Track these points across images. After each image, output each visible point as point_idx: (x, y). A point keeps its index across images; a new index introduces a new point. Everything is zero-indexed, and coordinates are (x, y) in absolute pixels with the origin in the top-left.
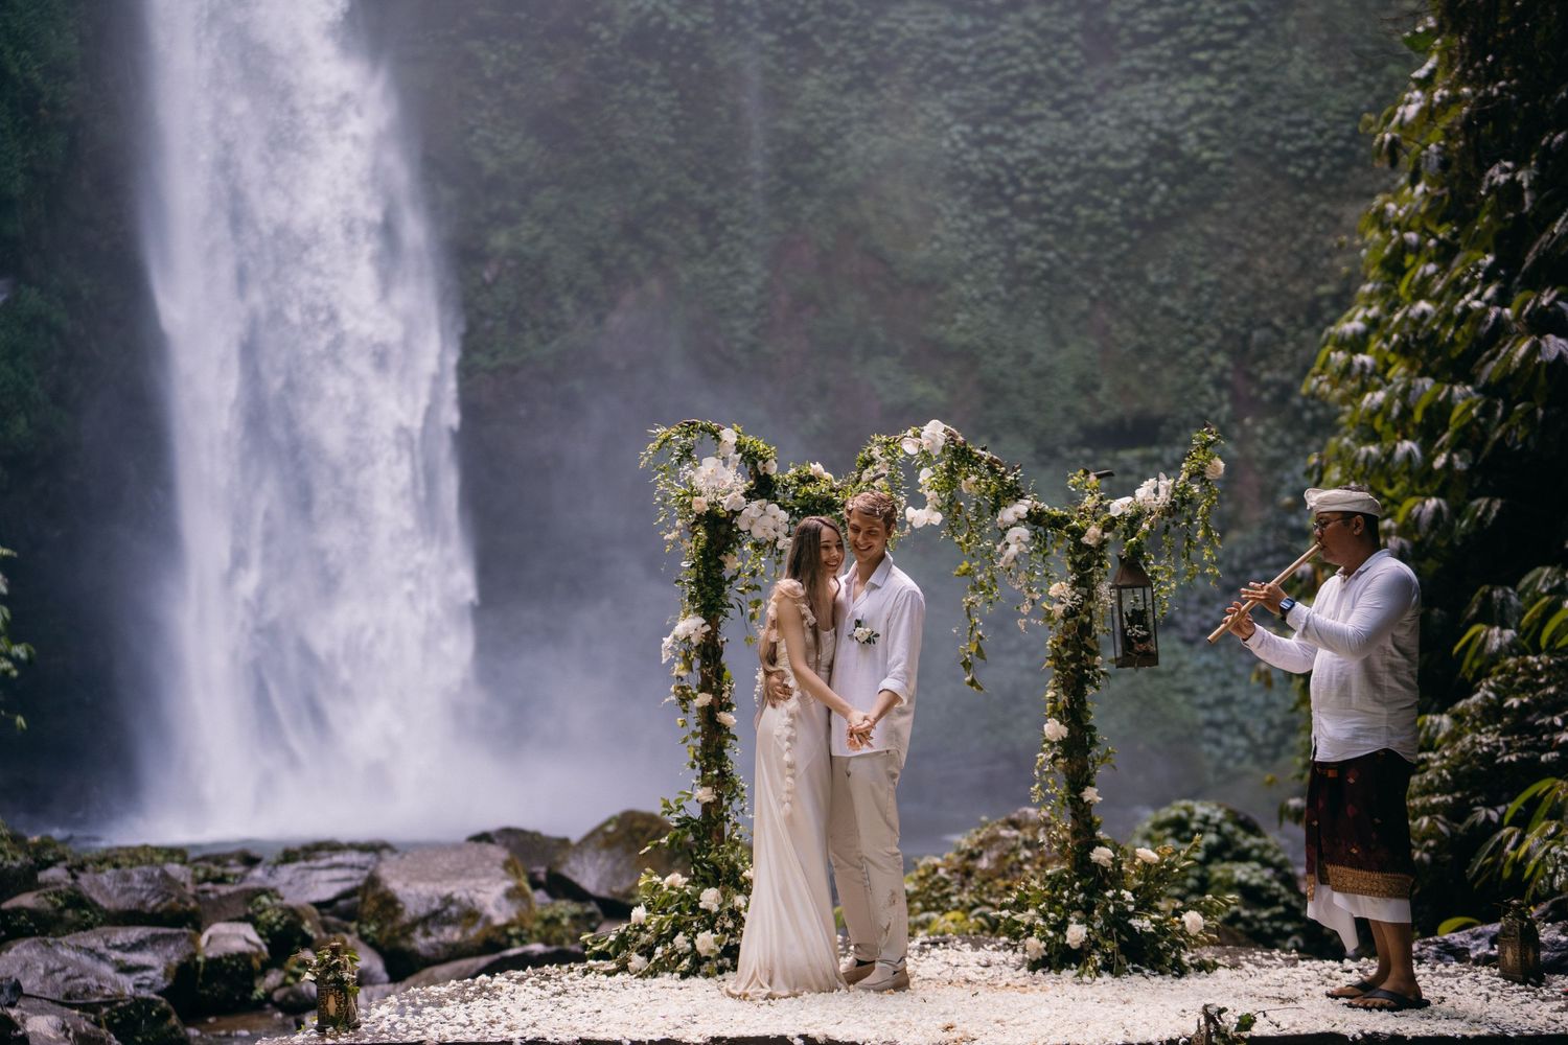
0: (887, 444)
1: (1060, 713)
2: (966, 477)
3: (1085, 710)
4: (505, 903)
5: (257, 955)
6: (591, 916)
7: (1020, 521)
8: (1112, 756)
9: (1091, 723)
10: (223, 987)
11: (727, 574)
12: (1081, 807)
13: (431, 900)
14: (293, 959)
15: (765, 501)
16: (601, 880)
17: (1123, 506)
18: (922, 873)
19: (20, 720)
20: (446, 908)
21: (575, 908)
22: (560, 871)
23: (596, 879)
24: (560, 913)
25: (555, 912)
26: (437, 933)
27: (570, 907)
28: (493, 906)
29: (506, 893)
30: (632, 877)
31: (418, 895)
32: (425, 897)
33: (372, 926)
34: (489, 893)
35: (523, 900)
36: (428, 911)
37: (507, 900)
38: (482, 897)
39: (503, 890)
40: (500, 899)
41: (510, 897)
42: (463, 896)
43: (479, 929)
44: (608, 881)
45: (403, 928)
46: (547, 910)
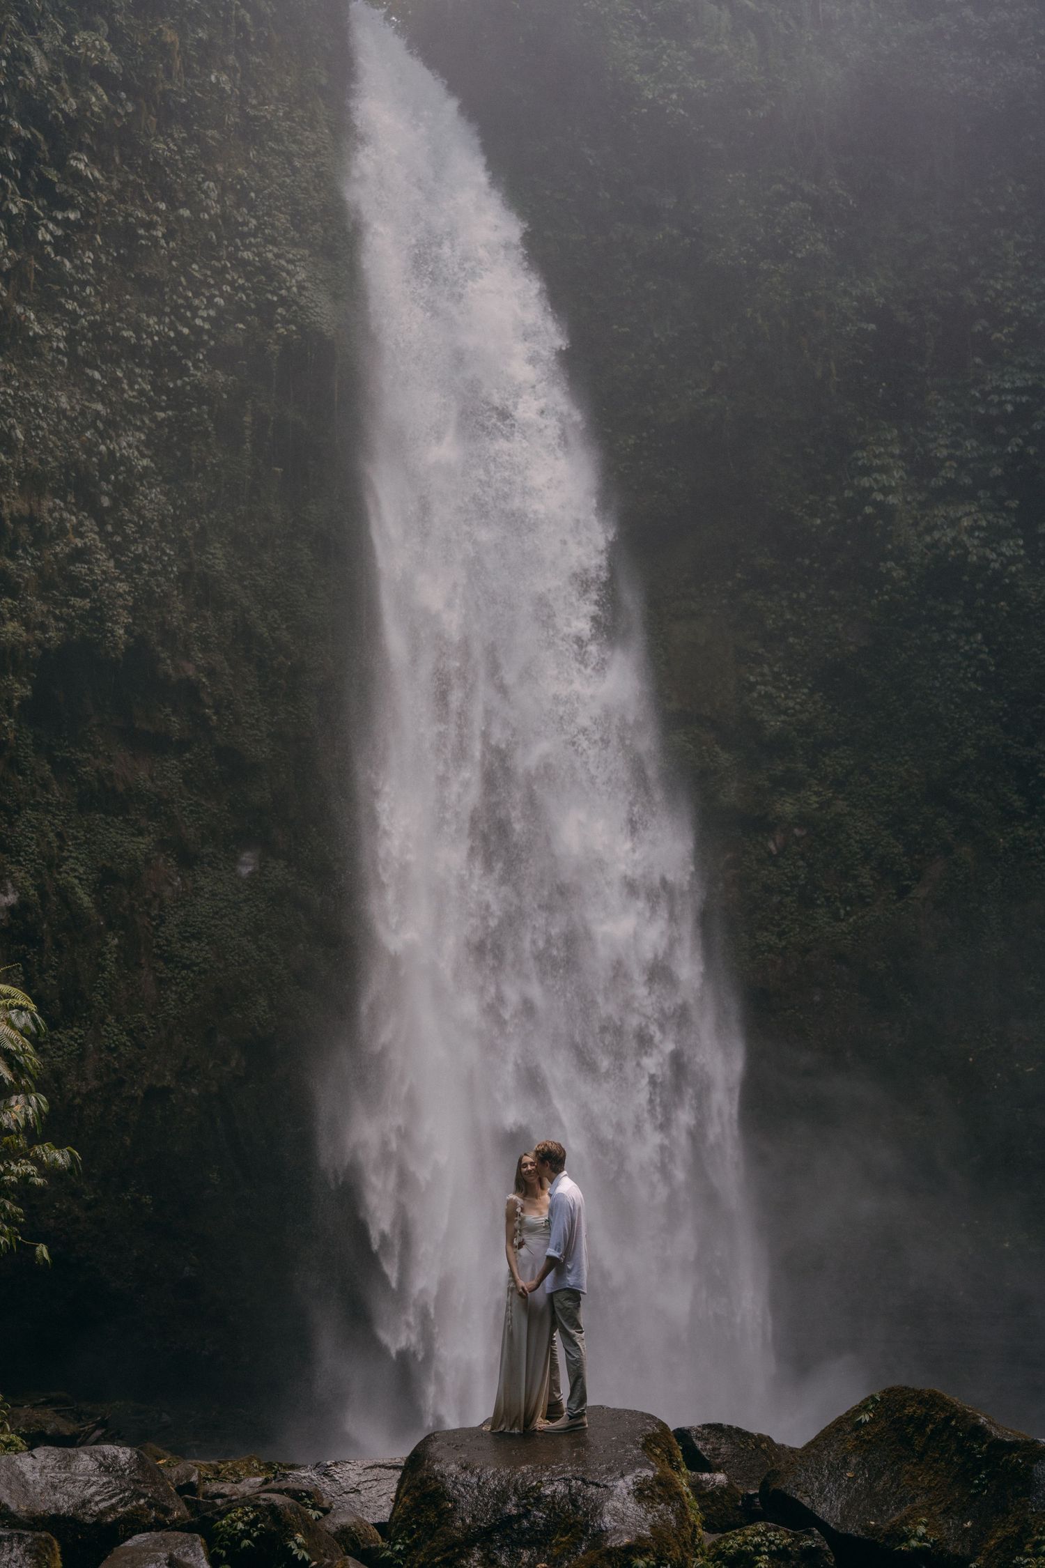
4: (632, 1508)
13: (502, 1496)
16: (848, 1505)
19: (43, 1250)
20: (526, 1514)
21: (781, 1537)
22: (783, 1487)
23: (841, 1503)
24: (754, 1546)
25: (746, 1543)
26: (506, 1560)
27: (772, 1534)
28: (609, 1512)
29: (638, 1489)
30: (901, 1502)
31: (481, 1484)
32: (495, 1489)
33: (400, 1543)
34: (605, 1486)
35: (669, 1504)
36: (495, 1516)
37: (639, 1502)
38: (592, 1494)
39: (634, 1483)
40: (625, 1499)
41: (644, 1497)
42: (558, 1490)
43: (578, 1556)
44: (861, 1508)
45: (452, 1547)
46: (733, 1538)
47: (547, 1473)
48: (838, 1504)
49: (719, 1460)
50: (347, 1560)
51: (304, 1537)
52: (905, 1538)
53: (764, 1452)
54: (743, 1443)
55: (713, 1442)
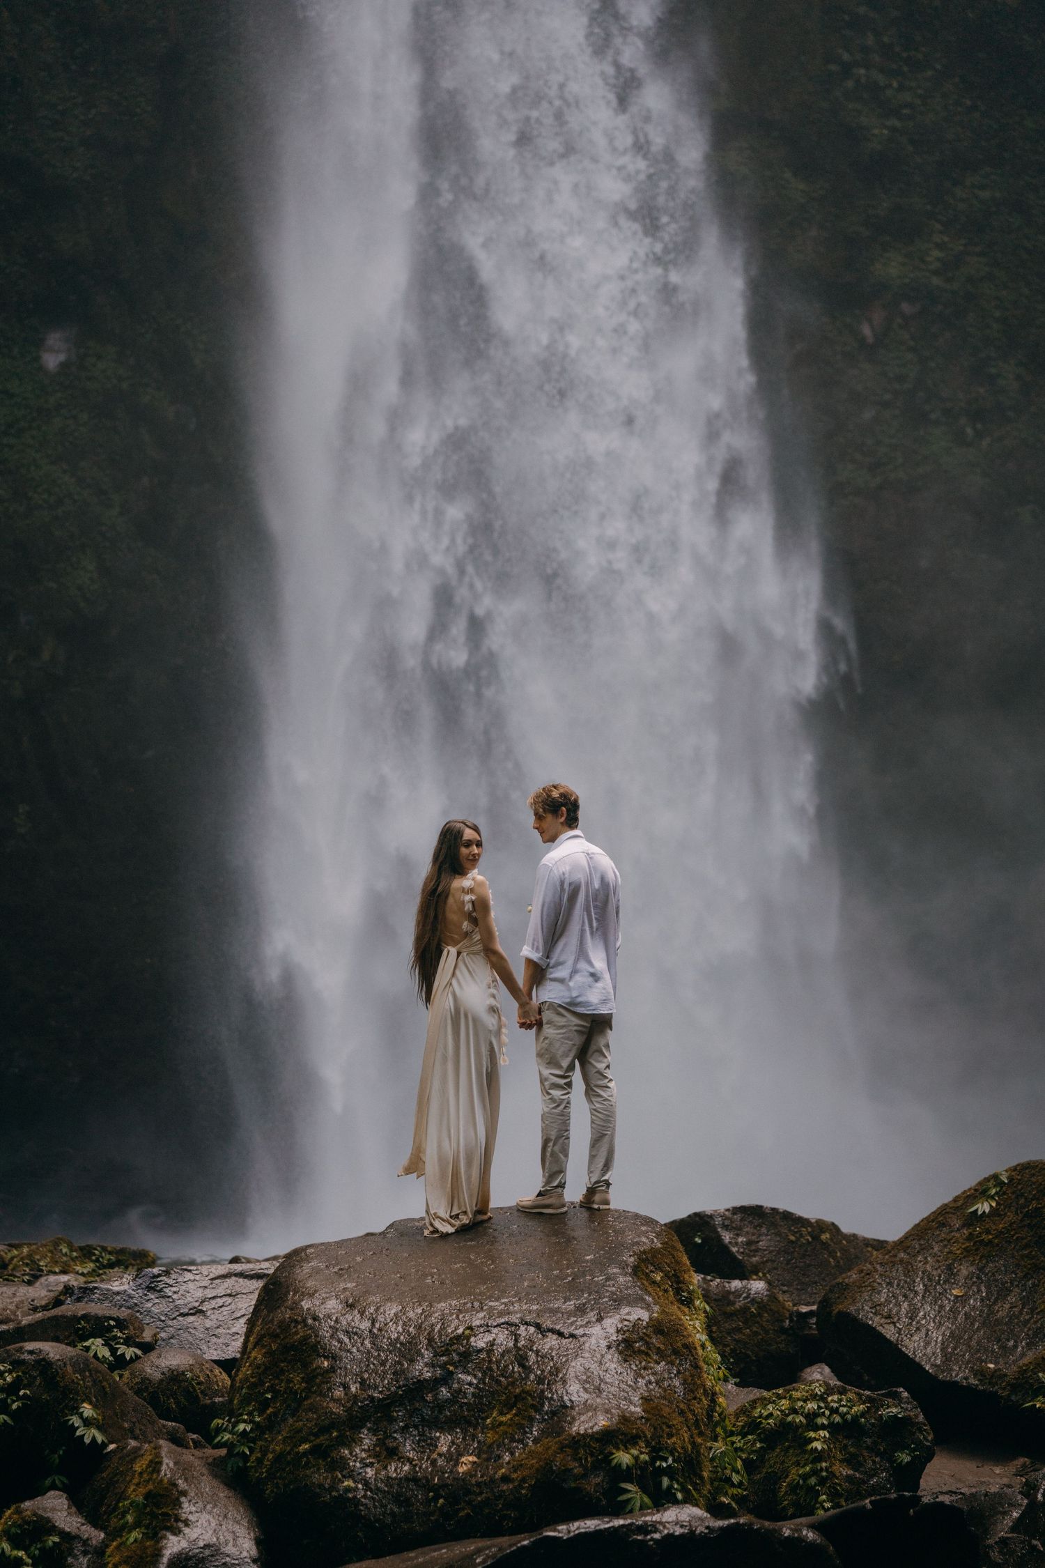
4: (613, 1369)
6: (897, 1430)
13: (408, 1351)
20: (446, 1379)
21: (851, 1404)
22: (852, 1309)
23: (943, 1334)
24: (807, 1416)
25: (794, 1411)
26: (414, 1449)
27: (835, 1397)
28: (577, 1377)
29: (624, 1341)
30: (1036, 1336)
31: (375, 1331)
32: (398, 1338)
33: (245, 1421)
34: (572, 1336)
35: (672, 1363)
36: (397, 1381)
37: (626, 1361)
38: (551, 1349)
39: (618, 1331)
40: (602, 1356)
41: (634, 1352)
42: (498, 1341)
43: (526, 1445)
44: (973, 1343)
45: (324, 1430)
46: (774, 1402)
47: (481, 1315)
48: (938, 1336)
49: (754, 1259)
50: (160, 1447)
51: (95, 1407)
52: (1041, 1390)
53: (825, 1245)
54: (794, 1233)
55: (747, 1233)
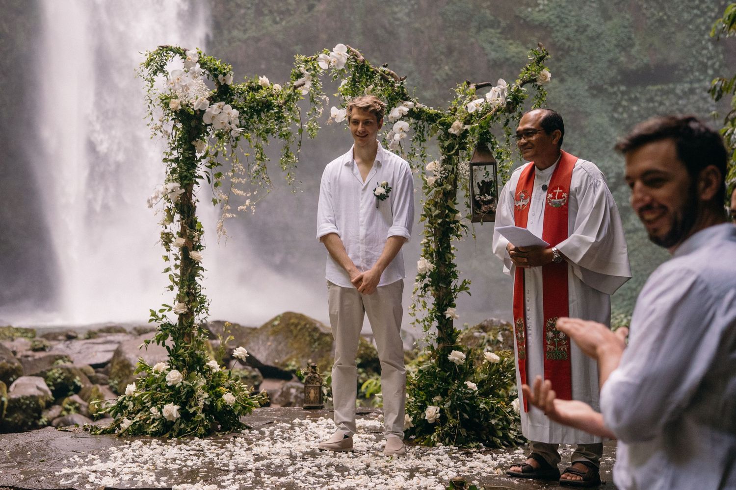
0: (306, 62)
1: (431, 255)
2: (367, 86)
3: (450, 253)
5: (43, 397)
7: (403, 117)
8: (467, 285)
9: (453, 261)
10: (21, 417)
11: (198, 155)
12: (444, 322)
14: (66, 400)
15: (223, 103)
16: (269, 355)
17: (477, 105)
18: (421, 360)
23: (266, 354)
30: (287, 353)
33: (116, 381)
44: (273, 356)
49: (218, 334)
51: (78, 378)
52: (287, 366)
55: (217, 327)
